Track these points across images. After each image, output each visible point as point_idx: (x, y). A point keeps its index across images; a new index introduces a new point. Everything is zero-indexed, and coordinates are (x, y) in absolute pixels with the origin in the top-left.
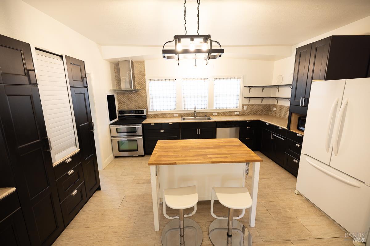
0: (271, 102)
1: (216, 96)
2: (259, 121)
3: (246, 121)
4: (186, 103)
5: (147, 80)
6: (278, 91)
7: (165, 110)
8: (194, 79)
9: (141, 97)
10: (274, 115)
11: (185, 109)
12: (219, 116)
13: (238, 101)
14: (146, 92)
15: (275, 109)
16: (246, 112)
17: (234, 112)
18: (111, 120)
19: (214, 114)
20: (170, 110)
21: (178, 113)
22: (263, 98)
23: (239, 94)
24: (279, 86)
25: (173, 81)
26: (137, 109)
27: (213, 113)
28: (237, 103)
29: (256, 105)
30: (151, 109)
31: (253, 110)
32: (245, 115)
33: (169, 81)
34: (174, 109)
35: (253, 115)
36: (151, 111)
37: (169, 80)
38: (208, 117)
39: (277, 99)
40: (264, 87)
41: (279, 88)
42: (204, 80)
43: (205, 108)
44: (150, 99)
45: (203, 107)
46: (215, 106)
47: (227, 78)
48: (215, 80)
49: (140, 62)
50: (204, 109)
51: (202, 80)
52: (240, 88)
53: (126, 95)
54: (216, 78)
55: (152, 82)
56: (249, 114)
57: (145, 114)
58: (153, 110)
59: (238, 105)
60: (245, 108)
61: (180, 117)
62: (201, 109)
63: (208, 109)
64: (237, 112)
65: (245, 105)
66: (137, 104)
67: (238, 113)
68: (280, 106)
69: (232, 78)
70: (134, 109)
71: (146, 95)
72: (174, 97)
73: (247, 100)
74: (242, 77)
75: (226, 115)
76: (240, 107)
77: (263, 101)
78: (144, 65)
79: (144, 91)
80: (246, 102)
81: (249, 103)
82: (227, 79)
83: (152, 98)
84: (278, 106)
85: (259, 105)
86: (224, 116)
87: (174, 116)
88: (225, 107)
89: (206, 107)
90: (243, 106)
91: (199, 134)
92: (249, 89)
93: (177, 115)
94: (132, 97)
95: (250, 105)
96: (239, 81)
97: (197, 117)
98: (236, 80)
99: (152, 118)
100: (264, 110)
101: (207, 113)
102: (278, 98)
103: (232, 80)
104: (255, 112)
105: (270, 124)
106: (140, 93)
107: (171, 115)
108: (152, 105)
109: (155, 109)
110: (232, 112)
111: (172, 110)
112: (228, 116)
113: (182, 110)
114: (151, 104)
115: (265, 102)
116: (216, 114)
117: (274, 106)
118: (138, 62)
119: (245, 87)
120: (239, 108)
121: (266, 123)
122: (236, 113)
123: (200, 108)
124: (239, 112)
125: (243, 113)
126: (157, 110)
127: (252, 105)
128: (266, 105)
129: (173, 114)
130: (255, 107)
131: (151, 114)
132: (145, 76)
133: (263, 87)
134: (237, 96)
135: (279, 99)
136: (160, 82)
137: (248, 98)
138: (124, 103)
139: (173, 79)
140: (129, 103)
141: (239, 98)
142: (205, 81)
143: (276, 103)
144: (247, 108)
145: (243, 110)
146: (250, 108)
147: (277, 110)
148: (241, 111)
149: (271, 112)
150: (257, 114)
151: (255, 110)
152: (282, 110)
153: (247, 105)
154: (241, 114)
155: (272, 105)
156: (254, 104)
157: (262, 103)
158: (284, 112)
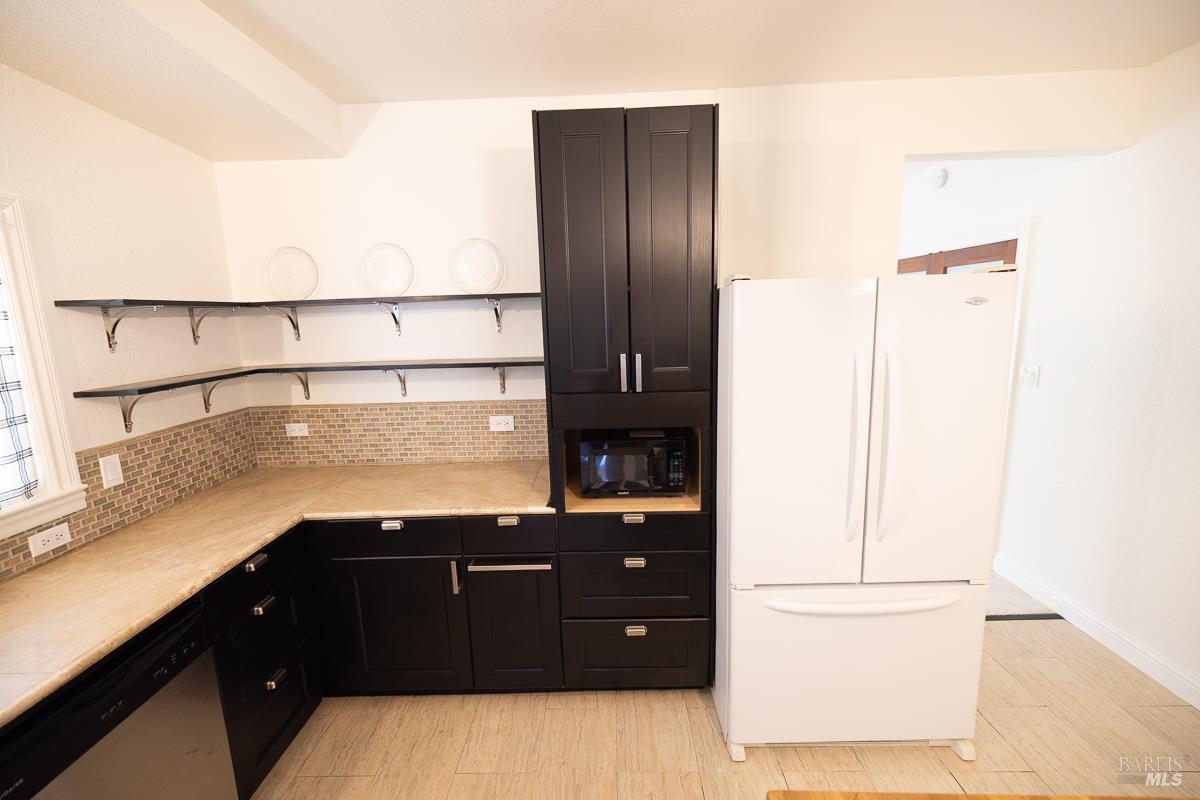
6: (297, 333)
10: (304, 461)
13: (30, 436)
15: (297, 430)
16: (130, 501)
17: (16, 544)
22: (209, 384)
24: (293, 307)
28: (19, 457)
29: (177, 433)
31: (168, 469)
32: (123, 527)
35: (178, 500)
39: (301, 374)
40: (196, 311)
41: (299, 319)
56: (150, 504)
59: (39, 467)
60: (111, 473)
64: (39, 529)
65: (106, 451)
67: (59, 536)
68: (334, 409)
73: (109, 412)
76: (62, 485)
77: (210, 400)
80: (104, 425)
81: (128, 427)
84: (312, 414)
85: (196, 425)
90: (87, 465)
95: (144, 440)
100: (227, 452)
102: (303, 373)
104: (185, 482)
115: (228, 399)
117: (285, 413)
119: (60, 304)
120: (50, 491)
122: (39, 544)
124: (64, 520)
125: (101, 523)
127: (155, 438)
128: (232, 418)
130: (178, 449)
133: (193, 308)
135: (310, 374)
143: (298, 399)
144: (124, 471)
145: (98, 492)
146: (145, 464)
147: (315, 432)
148: (83, 504)
149: (274, 449)
150: (199, 490)
151: (179, 466)
152: (353, 426)
153: (121, 444)
154: (86, 530)
155: (268, 413)
156: (164, 431)
157: (207, 410)
158: (371, 437)
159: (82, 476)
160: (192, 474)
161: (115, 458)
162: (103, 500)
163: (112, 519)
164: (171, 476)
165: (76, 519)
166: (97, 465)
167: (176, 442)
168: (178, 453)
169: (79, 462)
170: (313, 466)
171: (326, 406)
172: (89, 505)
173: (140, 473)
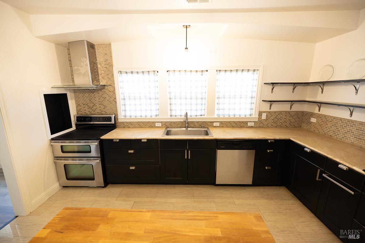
0: (306, 108)
1: (219, 98)
2: (289, 141)
3: (267, 140)
4: (173, 107)
5: (115, 72)
6: (322, 92)
7: (142, 117)
8: (185, 71)
9: (108, 98)
10: (312, 130)
11: (171, 116)
12: (223, 127)
13: (253, 106)
14: (115, 90)
15: (313, 120)
16: (266, 123)
17: (246, 123)
18: (52, 133)
19: (215, 124)
20: (150, 117)
21: (161, 122)
22: (293, 102)
23: (254, 95)
24: (324, 83)
25: (154, 73)
26: (102, 114)
27: (213, 122)
28: (251, 109)
29: (281, 113)
30: (122, 115)
31: (276, 120)
32: (263, 127)
33: (149, 74)
34: (156, 116)
35: (276, 127)
36: (122, 117)
37: (147, 73)
38: (206, 129)
39: (319, 104)
41: (325, 87)
42: (201, 73)
43: (201, 115)
44: (121, 100)
45: (199, 113)
46: (216, 112)
47: (237, 70)
48: (218, 73)
49: (105, 44)
50: (200, 117)
51: (198, 73)
52: (257, 86)
53: (87, 94)
54: (220, 70)
55: (124, 75)
56: (270, 125)
57: (113, 122)
58: (125, 116)
59: (253, 112)
60: (264, 116)
61: (164, 127)
62: (196, 116)
63: (206, 117)
64: (250, 122)
65: (264, 112)
66: (103, 107)
67: (252, 124)
68: (325, 116)
69: (245, 70)
70: (99, 115)
71: (115, 95)
72: (156, 99)
73: (268, 105)
74: (261, 69)
75: (233, 127)
76: (256, 116)
77: (292, 107)
78: (110, 49)
79: (112, 89)
80: (266, 107)
81: (270, 109)
82: (237, 72)
83: (124, 99)
84: (319, 116)
85: (286, 112)
86: (230, 127)
87: (156, 126)
88: (233, 114)
89: (203, 114)
90: (260, 114)
91: (189, 158)
92: (270, 87)
93: (160, 125)
94: (95, 98)
95: (272, 112)
96: (256, 75)
97: (189, 129)
98: (251, 73)
99: (124, 127)
100: (293, 120)
101: (205, 122)
103: (245, 73)
104: (279, 124)
105: (312, 152)
106: (107, 91)
107: (150, 125)
108: (124, 109)
109: (128, 114)
110: (243, 122)
111: (153, 117)
112: (236, 127)
113: (166, 117)
114: (122, 108)
115: (296, 108)
116: (218, 124)
117: (312, 115)
118: (101, 44)
119: (264, 84)
120: (253, 116)
121: (305, 147)
122: (249, 124)
123: (195, 114)
124: (254, 122)
125: (259, 125)
126: (131, 117)
127: (275, 112)
128: (297, 113)
129: (154, 123)
130: (279, 116)
131: (122, 123)
132: (112, 66)
133: (295, 85)
134: (252, 98)
135: (322, 104)
136: (135, 75)
137: (269, 101)
138: (84, 106)
139: (154, 71)
140: (91, 105)
141: (254, 100)
142: (202, 75)
143: (316, 111)
144: (266, 117)
145: (261, 119)
146: (271, 117)
147: (318, 122)
148: (257, 120)
149: (306, 124)
150: (282, 127)
151: (279, 120)
152: (329, 123)
153: (267, 112)
154: (257, 125)
155: (308, 114)
156: (277, 111)
157: (291, 109)
158: (334, 128)
159: (259, 115)
160: (281, 122)
161: (265, 114)
162: (261, 121)
163: (262, 125)
164: (276, 121)
165: (256, 122)
166: (262, 114)
167: (279, 114)
168: (279, 117)
169: (259, 113)
170: (314, 131)
171: (323, 115)
172: (258, 121)
173: (269, 118)
